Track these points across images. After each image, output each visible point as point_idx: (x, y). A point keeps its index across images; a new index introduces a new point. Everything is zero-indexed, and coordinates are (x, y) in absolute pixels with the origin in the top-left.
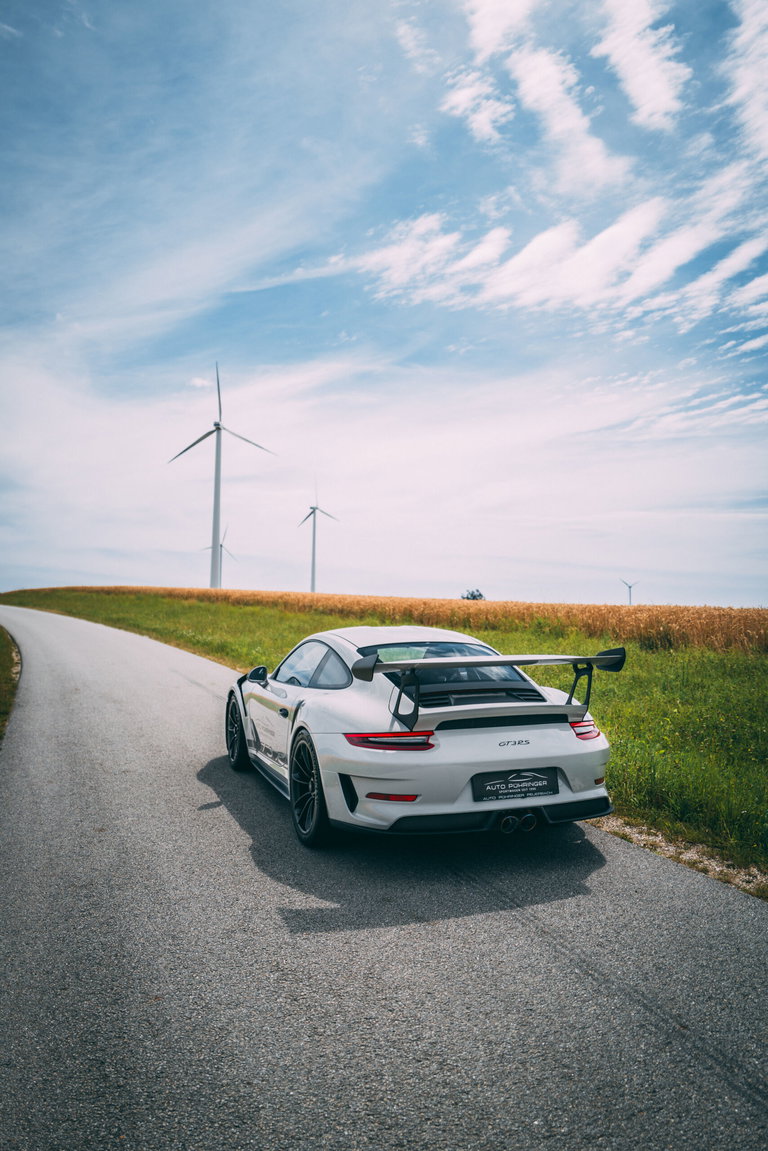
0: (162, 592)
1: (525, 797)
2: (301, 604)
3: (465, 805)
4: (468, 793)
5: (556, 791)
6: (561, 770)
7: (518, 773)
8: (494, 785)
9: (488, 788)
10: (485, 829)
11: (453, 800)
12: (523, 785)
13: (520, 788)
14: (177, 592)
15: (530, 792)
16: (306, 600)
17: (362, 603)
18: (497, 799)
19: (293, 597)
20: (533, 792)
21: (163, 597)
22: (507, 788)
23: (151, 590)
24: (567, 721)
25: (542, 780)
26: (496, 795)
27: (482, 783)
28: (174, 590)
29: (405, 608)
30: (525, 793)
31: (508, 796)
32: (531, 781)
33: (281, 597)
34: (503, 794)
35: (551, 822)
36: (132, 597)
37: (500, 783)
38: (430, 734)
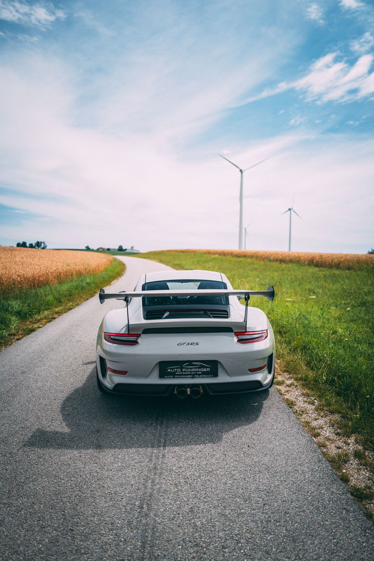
0: (205, 251)
1: (193, 377)
2: (263, 257)
3: (154, 380)
4: (156, 373)
5: (215, 375)
6: (220, 362)
7: (190, 363)
8: (172, 369)
9: (169, 370)
10: (166, 395)
11: (147, 376)
12: (193, 370)
13: (191, 372)
14: (211, 251)
15: (196, 374)
16: (266, 255)
17: (284, 255)
18: (174, 377)
19: (261, 253)
20: (199, 375)
21: (205, 253)
22: (182, 371)
23: (199, 250)
24: (233, 332)
25: (208, 367)
26: (174, 375)
27: (166, 367)
28: (210, 251)
29: (310, 259)
30: (193, 375)
31: (181, 376)
32: (199, 368)
33: (256, 253)
34: (178, 375)
35: (212, 394)
36: (192, 254)
37: (177, 368)
38: (138, 336)
